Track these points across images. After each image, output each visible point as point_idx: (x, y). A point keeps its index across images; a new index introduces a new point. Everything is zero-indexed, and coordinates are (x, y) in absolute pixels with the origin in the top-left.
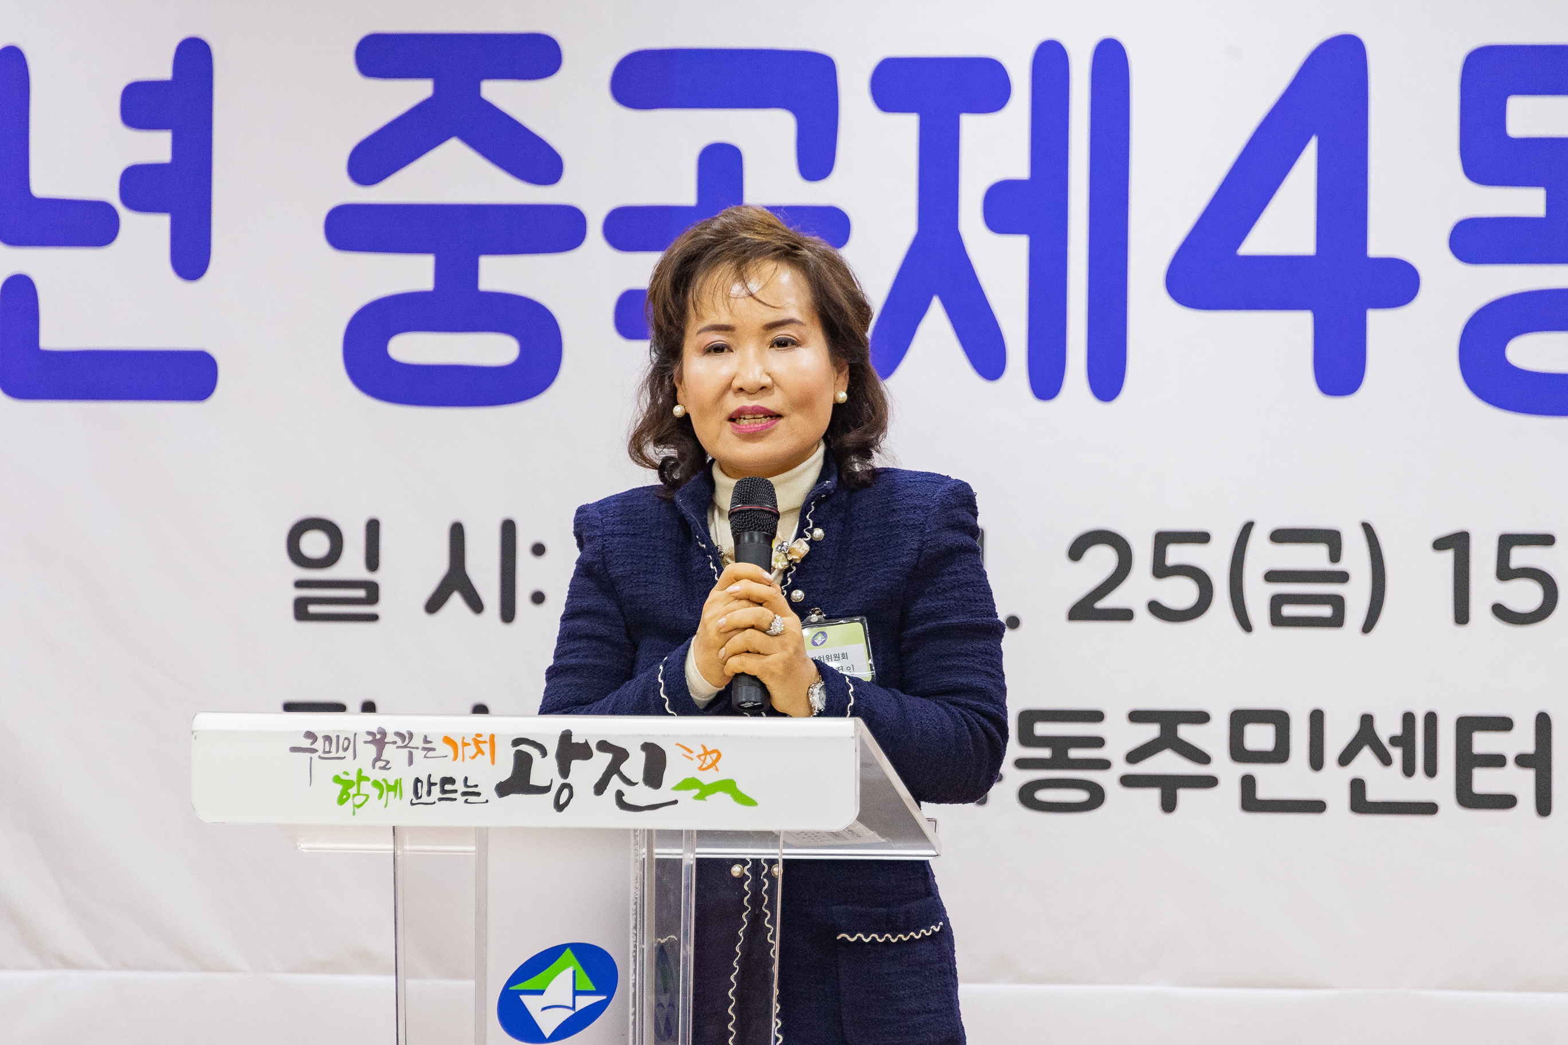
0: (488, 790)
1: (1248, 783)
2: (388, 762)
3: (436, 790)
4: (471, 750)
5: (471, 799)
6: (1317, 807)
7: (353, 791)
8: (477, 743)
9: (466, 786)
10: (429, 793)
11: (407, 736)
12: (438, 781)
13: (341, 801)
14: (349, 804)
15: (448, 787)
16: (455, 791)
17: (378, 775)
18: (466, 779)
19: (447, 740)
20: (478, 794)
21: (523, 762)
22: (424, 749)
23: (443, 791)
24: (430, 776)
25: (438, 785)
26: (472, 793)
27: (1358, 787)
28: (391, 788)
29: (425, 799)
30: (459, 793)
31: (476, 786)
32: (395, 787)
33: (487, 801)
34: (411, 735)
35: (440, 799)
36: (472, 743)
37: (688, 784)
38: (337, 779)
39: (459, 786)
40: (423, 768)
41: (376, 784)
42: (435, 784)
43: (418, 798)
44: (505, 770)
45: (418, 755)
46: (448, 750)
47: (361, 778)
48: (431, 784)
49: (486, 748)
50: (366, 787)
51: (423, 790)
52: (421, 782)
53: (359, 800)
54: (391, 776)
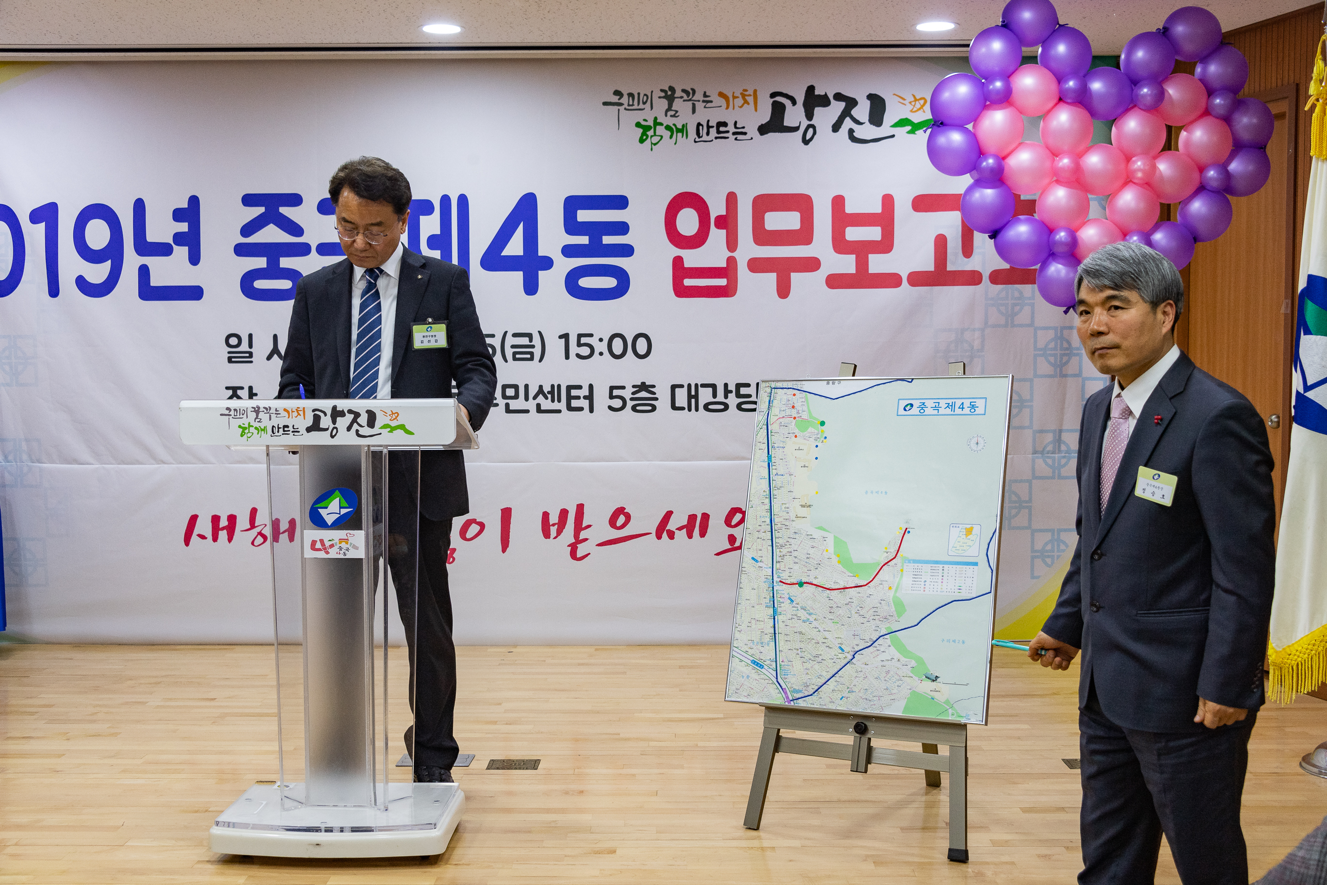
0: (303, 430)
1: (507, 405)
2: (261, 419)
3: (281, 430)
4: (295, 414)
5: (296, 434)
6: (527, 411)
7: (247, 431)
8: (297, 411)
9: (294, 428)
10: (278, 432)
11: (269, 408)
12: (282, 427)
13: (242, 436)
14: (245, 436)
15: (286, 429)
16: (289, 431)
17: (257, 424)
18: (293, 426)
19: (285, 410)
20: (299, 432)
21: (317, 419)
22: (275, 414)
23: (284, 431)
24: (278, 425)
25: (282, 429)
26: (296, 431)
27: (538, 406)
28: (262, 430)
29: (277, 434)
30: (291, 431)
31: (298, 428)
32: (264, 430)
33: (302, 435)
34: (270, 408)
35: (283, 434)
36: (296, 411)
37: (385, 426)
38: (240, 427)
39: (291, 429)
40: (275, 421)
41: (256, 428)
42: (281, 428)
43: (274, 434)
44: (309, 422)
45: (273, 416)
46: (286, 414)
47: (250, 426)
48: (279, 428)
49: (301, 413)
50: (252, 430)
51: (276, 430)
52: (275, 427)
53: (249, 435)
54: (262, 425)
